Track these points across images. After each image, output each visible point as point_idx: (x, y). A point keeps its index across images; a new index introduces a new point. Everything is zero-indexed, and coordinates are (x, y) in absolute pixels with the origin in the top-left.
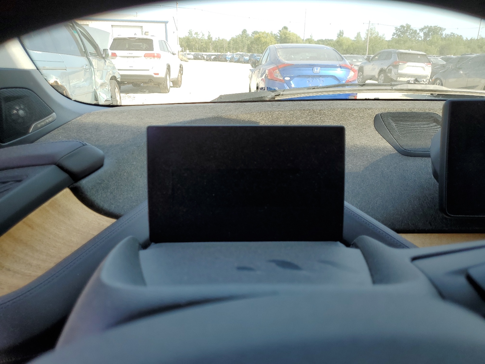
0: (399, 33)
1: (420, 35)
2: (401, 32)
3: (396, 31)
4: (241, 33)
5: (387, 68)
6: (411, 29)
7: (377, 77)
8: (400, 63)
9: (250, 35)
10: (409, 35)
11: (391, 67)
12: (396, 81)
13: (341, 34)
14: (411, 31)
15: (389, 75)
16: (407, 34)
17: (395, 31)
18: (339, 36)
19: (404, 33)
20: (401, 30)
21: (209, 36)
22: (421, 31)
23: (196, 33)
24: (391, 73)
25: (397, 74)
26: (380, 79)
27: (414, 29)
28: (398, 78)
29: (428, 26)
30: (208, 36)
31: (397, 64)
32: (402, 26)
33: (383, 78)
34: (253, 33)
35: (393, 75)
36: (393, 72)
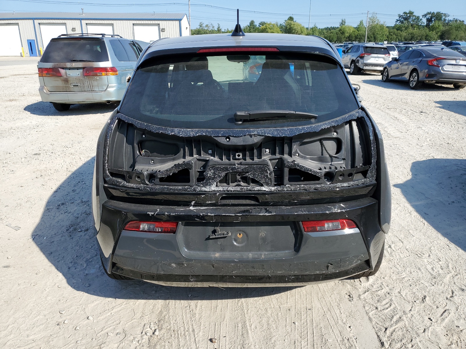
0: (402, 19)
1: (422, 20)
2: (404, 18)
3: (400, 17)
4: (249, 24)
5: (356, 59)
6: (414, 16)
7: (349, 66)
8: (365, 55)
9: (258, 26)
10: (411, 21)
11: (359, 58)
12: (363, 69)
13: (343, 23)
14: (414, 17)
15: (357, 64)
16: (410, 20)
17: (398, 18)
18: (341, 25)
19: (406, 19)
20: (404, 17)
21: (219, 28)
22: (424, 17)
23: (207, 26)
24: (358, 63)
25: (363, 63)
26: (352, 68)
27: (417, 15)
28: (364, 67)
29: (431, 13)
30: (217, 28)
31: (363, 56)
32: (405, 13)
33: (353, 67)
34: (260, 24)
35: (360, 65)
36: (360, 62)
